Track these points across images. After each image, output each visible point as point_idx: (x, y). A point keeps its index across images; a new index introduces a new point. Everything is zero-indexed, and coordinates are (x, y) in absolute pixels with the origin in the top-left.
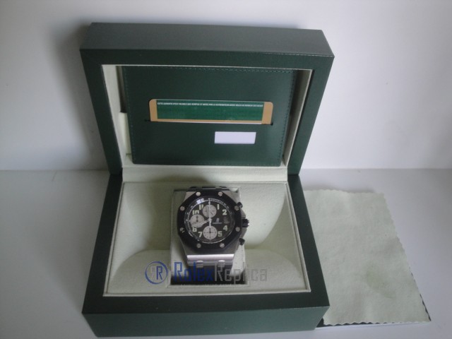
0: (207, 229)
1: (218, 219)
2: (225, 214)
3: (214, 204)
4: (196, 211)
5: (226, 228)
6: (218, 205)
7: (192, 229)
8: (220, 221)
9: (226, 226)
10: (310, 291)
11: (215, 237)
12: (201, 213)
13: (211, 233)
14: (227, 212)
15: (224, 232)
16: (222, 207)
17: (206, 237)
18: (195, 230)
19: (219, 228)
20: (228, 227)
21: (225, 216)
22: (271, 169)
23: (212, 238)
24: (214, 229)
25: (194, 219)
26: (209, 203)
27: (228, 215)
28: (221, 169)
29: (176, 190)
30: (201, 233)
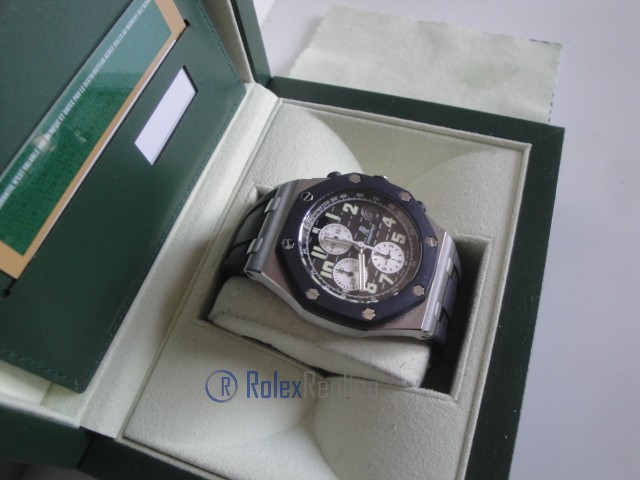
0: (377, 261)
1: (362, 229)
2: (355, 210)
3: (323, 222)
4: (325, 267)
5: (388, 221)
6: (328, 215)
7: (366, 293)
8: (369, 228)
9: (385, 219)
10: (530, 145)
11: (400, 252)
12: (333, 258)
13: (390, 258)
14: (353, 203)
15: (398, 228)
16: (338, 209)
17: (395, 270)
18: (372, 289)
19: (382, 235)
20: (389, 215)
21: (359, 212)
22: (243, 111)
23: (402, 258)
24: (382, 247)
25: (342, 280)
26: (315, 231)
27: (360, 204)
28: (197, 197)
29: (205, 314)
30: (382, 277)
